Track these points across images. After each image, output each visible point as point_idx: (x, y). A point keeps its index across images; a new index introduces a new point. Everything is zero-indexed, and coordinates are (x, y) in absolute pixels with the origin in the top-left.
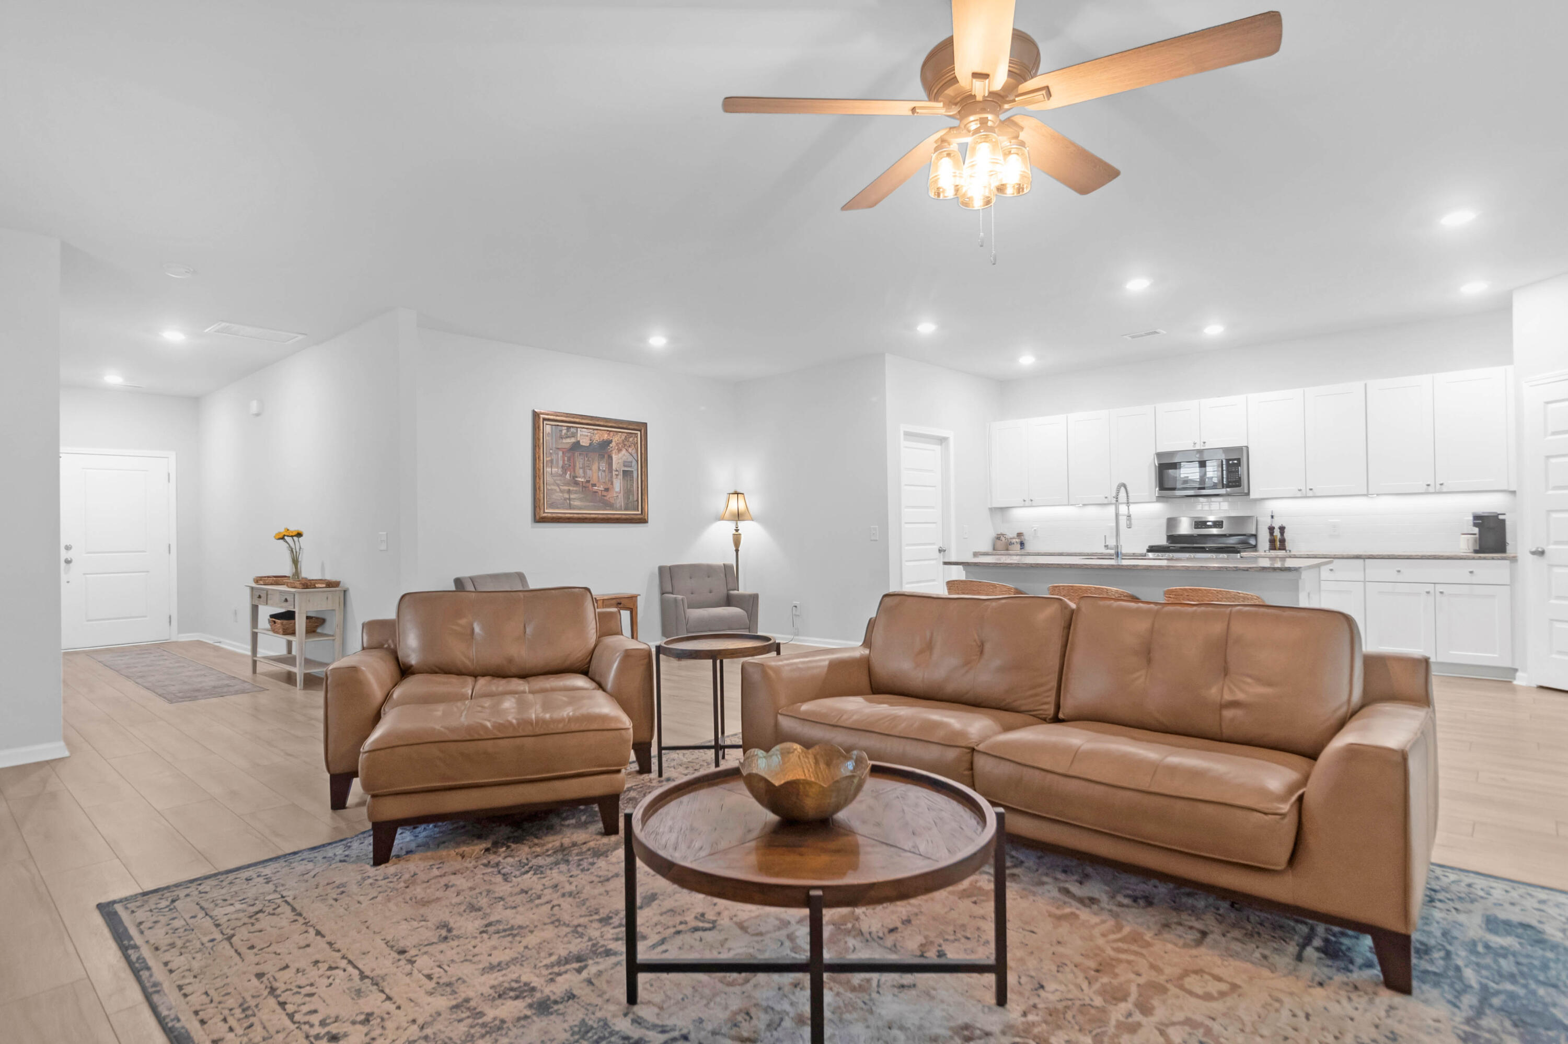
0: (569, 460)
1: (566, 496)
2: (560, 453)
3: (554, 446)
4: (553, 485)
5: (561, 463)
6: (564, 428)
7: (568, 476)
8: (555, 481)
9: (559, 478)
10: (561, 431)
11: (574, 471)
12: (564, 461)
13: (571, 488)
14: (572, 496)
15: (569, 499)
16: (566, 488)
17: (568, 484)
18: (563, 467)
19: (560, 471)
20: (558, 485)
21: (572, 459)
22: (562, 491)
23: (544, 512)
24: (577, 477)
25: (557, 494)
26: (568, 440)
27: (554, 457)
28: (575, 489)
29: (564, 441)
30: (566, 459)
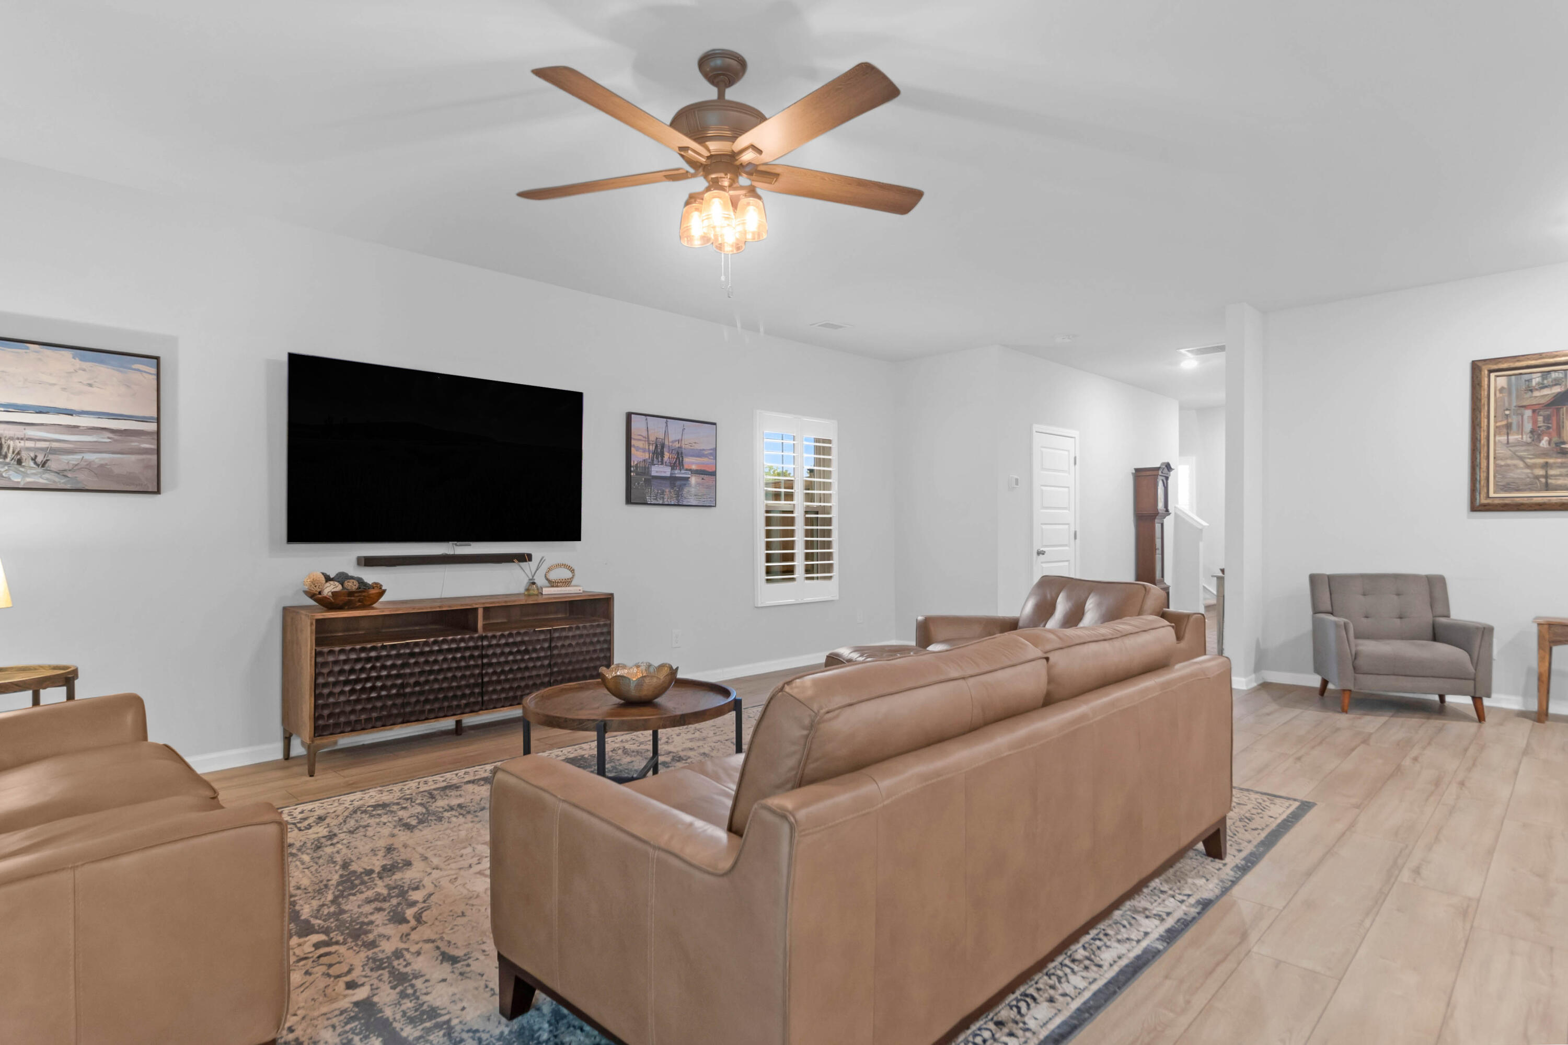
0: (1547, 419)
1: (1541, 472)
2: (1528, 413)
3: (1514, 404)
4: (1512, 458)
5: (1528, 427)
6: (1534, 376)
7: (1544, 443)
8: (1514, 453)
9: (1523, 448)
10: (1530, 381)
11: (1559, 434)
12: (1535, 422)
13: (1551, 461)
14: (1551, 472)
15: (1546, 477)
16: (1541, 461)
17: (1545, 454)
18: (1532, 432)
19: (1526, 438)
20: (1521, 458)
21: (1554, 418)
22: (1528, 466)
23: (1488, 497)
24: (1564, 443)
25: (1519, 471)
26: (1546, 392)
27: (1514, 420)
28: (1559, 460)
29: (1536, 394)
30: (1540, 419)
